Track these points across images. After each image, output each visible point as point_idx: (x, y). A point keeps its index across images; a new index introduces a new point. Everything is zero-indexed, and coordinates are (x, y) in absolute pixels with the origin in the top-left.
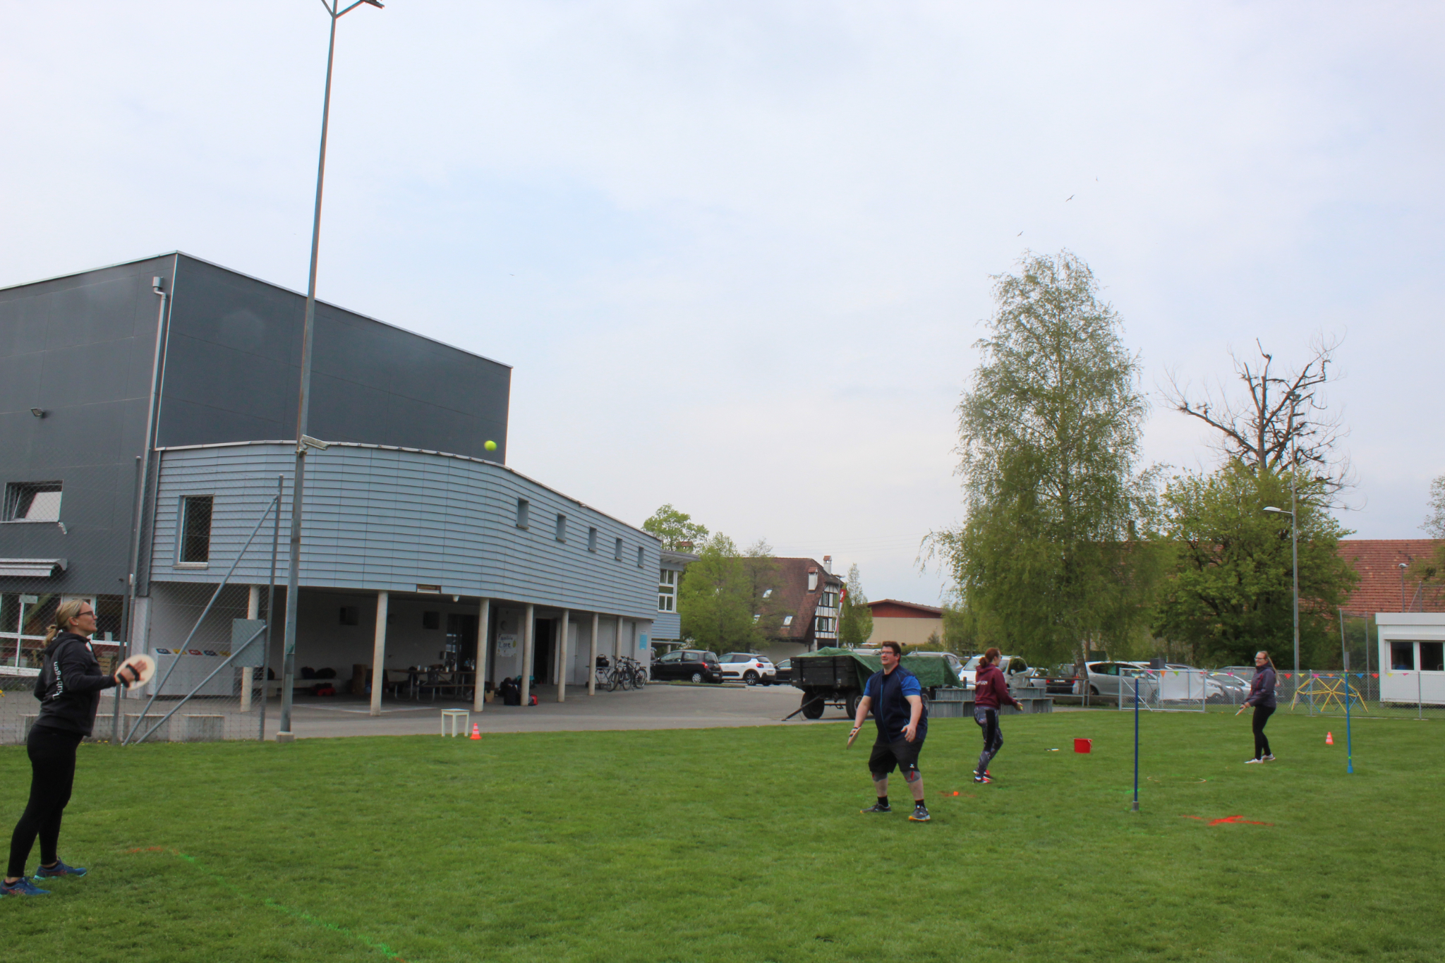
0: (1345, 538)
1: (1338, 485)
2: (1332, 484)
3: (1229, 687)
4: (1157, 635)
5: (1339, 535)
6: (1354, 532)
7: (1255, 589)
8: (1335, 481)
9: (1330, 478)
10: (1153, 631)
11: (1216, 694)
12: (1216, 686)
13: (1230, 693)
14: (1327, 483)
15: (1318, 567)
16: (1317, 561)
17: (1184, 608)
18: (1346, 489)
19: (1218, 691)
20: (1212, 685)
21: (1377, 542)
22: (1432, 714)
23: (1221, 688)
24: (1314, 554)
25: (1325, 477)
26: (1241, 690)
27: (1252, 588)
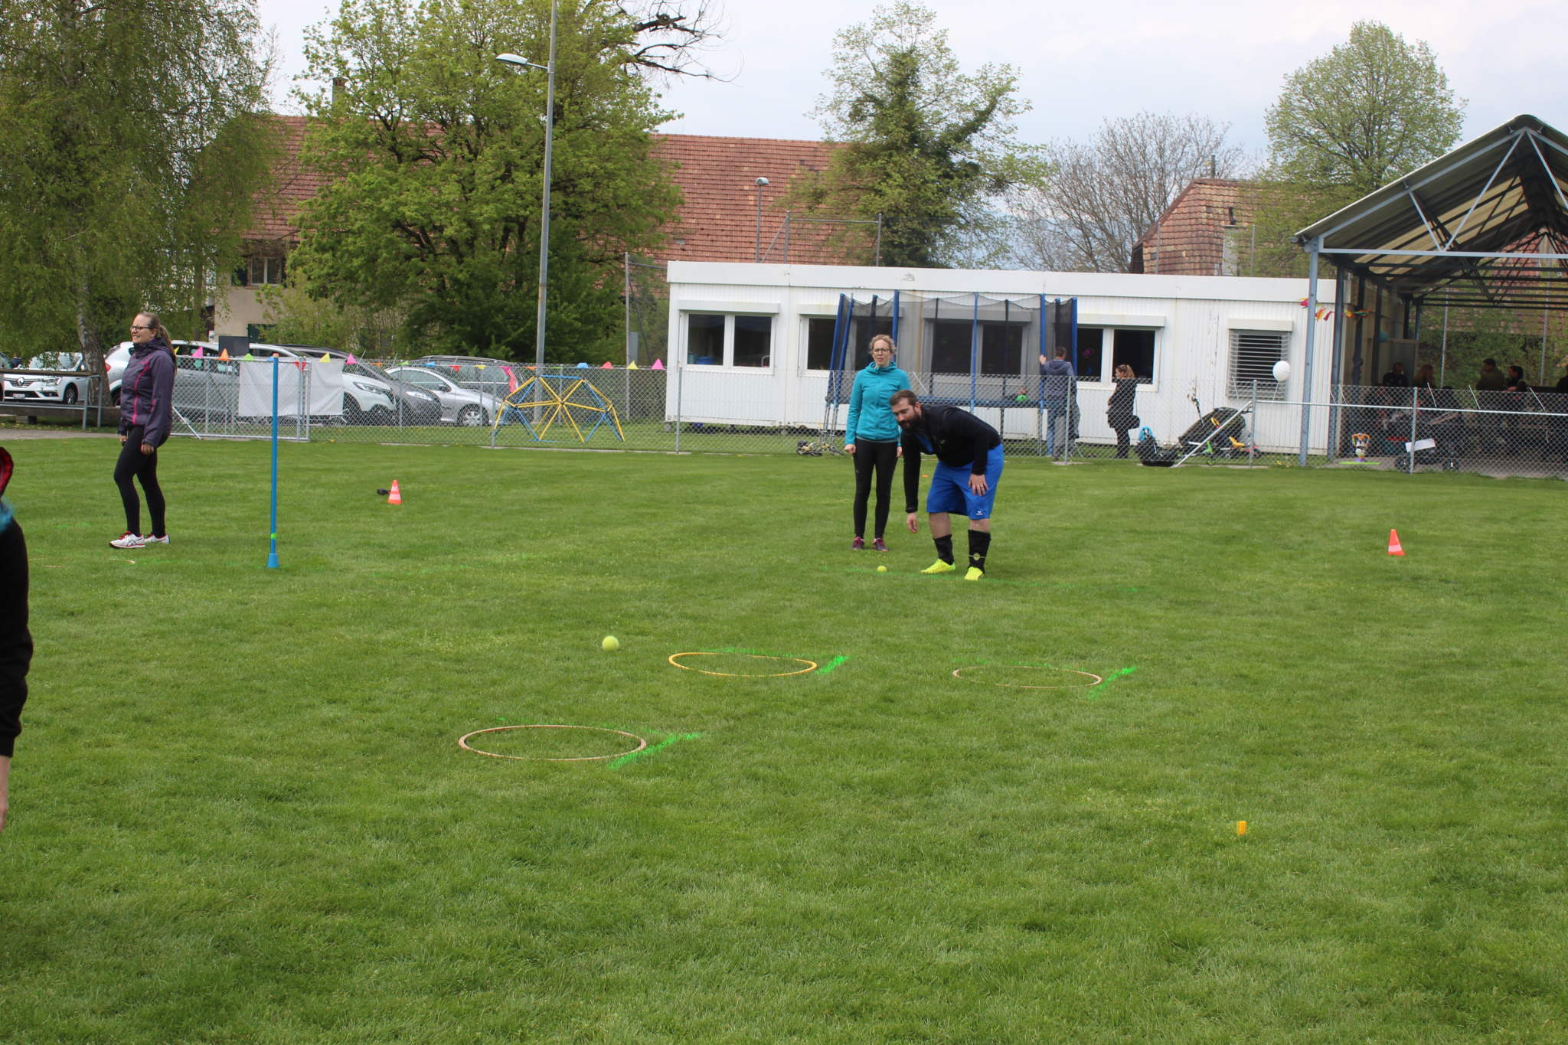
0: (663, 129)
1: (693, 32)
2: (683, 29)
3: (411, 394)
4: (320, 293)
5: (655, 121)
6: (679, 116)
7: (489, 210)
8: (688, 23)
9: (681, 18)
10: (310, 286)
11: (377, 407)
12: (380, 391)
13: (413, 405)
14: (675, 27)
15: (611, 176)
16: (610, 166)
17: (361, 242)
18: (707, 41)
19: (383, 400)
20: (371, 389)
21: (769, 143)
22: (698, 442)
23: (390, 395)
24: (605, 150)
25: (673, 16)
26: (436, 399)
27: (485, 208)
